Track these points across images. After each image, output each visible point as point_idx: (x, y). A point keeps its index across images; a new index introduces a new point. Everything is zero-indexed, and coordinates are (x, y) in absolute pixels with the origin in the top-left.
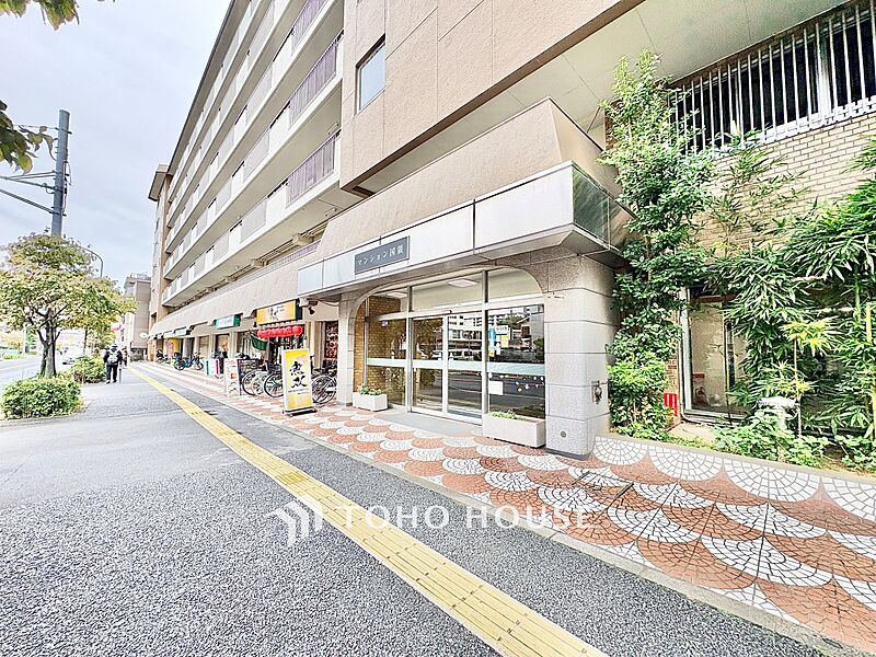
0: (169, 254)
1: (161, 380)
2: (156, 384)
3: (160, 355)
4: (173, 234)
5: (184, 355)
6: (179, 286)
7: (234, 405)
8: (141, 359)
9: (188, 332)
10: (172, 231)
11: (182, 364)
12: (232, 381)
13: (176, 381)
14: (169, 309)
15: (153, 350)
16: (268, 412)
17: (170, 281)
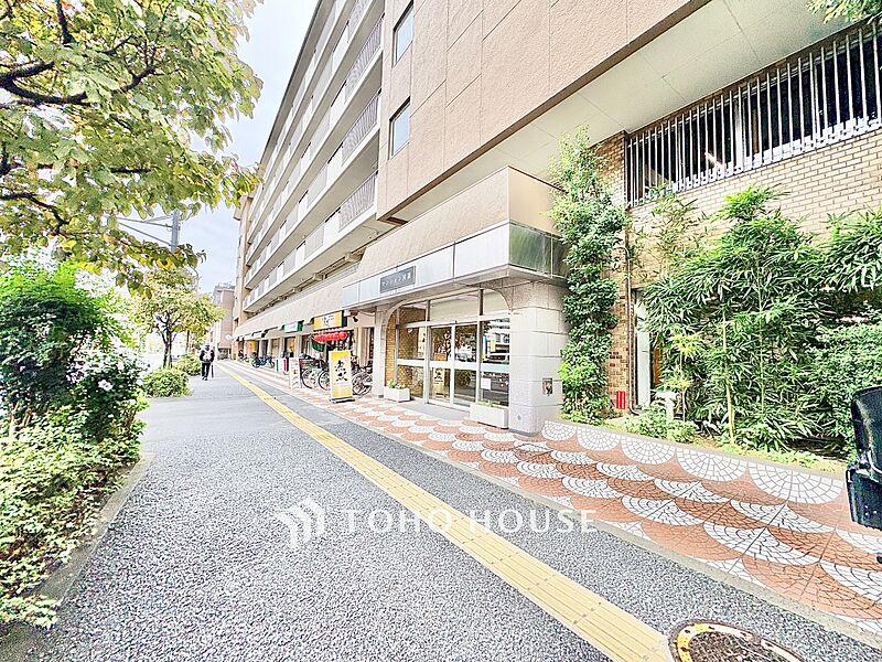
0: (249, 267)
2: (238, 378)
3: (241, 355)
4: (252, 249)
5: (260, 355)
6: (256, 295)
8: (226, 357)
9: (263, 336)
10: (252, 247)
11: (258, 363)
12: (295, 376)
14: (249, 315)
16: (320, 400)
17: (250, 290)
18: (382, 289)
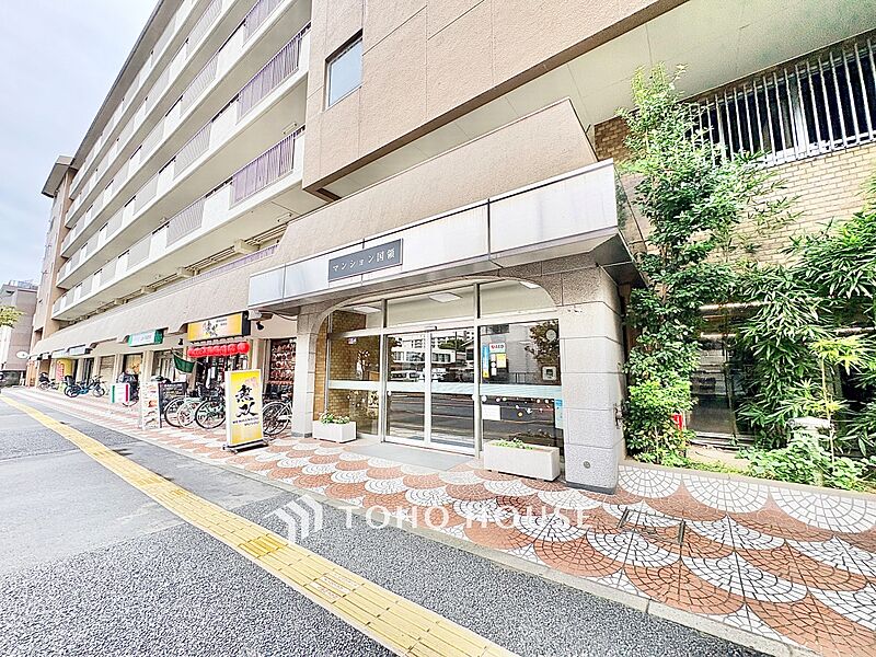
0: (66, 259)
1: (46, 411)
2: (38, 416)
3: (44, 379)
4: (73, 236)
5: (79, 378)
6: (77, 296)
7: (154, 441)
8: (16, 383)
9: (88, 351)
10: (73, 232)
11: (75, 390)
12: (150, 409)
13: (66, 411)
14: (61, 324)
15: (34, 372)
16: (203, 448)
17: (65, 290)
18: (332, 276)
